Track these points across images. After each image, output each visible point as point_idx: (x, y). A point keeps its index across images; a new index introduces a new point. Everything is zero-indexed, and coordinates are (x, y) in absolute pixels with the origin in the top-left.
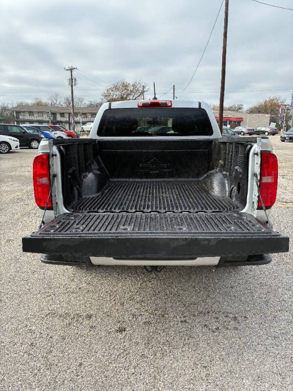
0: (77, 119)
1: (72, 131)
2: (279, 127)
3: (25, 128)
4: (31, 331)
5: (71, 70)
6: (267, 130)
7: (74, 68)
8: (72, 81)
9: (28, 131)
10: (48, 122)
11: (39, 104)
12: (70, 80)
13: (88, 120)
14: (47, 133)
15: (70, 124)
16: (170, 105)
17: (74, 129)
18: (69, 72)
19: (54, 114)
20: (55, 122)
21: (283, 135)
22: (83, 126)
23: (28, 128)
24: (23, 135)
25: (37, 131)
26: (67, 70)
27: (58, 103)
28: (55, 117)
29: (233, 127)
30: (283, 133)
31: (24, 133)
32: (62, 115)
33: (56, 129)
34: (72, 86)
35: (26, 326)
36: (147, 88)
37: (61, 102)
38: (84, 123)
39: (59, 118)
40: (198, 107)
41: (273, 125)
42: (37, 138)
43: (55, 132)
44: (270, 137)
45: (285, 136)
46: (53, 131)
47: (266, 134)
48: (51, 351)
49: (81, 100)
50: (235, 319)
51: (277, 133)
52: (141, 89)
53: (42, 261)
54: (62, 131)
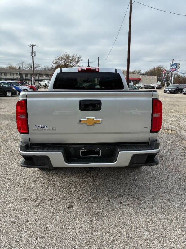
0: (36, 78)
1: (33, 85)
2: (163, 84)
3: (2, 84)
4: (14, 210)
5: (32, 46)
6: (155, 86)
7: (35, 45)
8: (33, 53)
9: (4, 85)
10: (17, 80)
11: (11, 68)
12: (31, 52)
13: (44, 79)
14: (17, 87)
15: (31, 81)
16: (98, 70)
17: (34, 85)
18: (31, 48)
19: (21, 75)
20: (22, 80)
21: (165, 89)
22: (41, 83)
23: (4, 83)
24: (1, 88)
25: (11, 85)
26: (30, 46)
27: (23, 67)
28: (21, 77)
29: (135, 84)
30: (165, 88)
31: (2, 86)
32: (27, 75)
33: (23, 84)
34: (33, 57)
35: (11, 207)
36: (81, 59)
37: (26, 67)
38: (41, 81)
39: (24, 77)
40: (114, 72)
41: (159, 83)
42: (11, 90)
43: (22, 86)
44: (158, 90)
45: (167, 90)
46: (21, 85)
47: (155, 88)
48: (28, 221)
49: (39, 66)
50: (138, 198)
51: (162, 88)
52: (77, 59)
53: (21, 166)
54: (27, 85)
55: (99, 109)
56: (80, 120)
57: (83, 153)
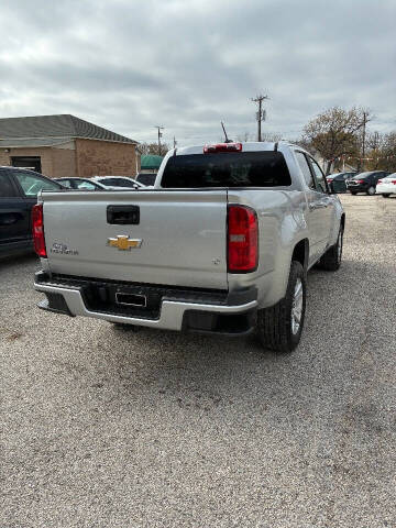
5: (261, 100)
7: (265, 98)
8: (260, 115)
12: (257, 113)
16: (239, 149)
26: (255, 100)
34: (260, 121)
40: (273, 150)
55: (136, 222)
56: (109, 241)
57: (121, 298)
